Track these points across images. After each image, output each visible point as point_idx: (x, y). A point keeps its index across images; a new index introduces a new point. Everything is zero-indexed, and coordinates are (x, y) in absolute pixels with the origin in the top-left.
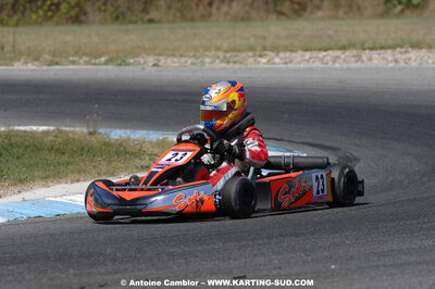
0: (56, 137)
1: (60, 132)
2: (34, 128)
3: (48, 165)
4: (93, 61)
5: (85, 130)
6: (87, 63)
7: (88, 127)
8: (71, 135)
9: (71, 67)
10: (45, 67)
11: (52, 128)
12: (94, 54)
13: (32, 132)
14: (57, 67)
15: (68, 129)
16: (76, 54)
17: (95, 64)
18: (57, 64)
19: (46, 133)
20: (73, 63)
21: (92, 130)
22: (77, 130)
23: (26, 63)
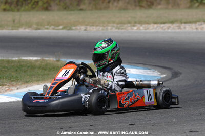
0: (41, 62)
1: (43, 60)
2: (31, 58)
3: (39, 75)
4: (56, 28)
5: (55, 59)
6: (53, 29)
7: (56, 58)
8: (48, 62)
9: (46, 31)
10: (34, 31)
11: (39, 58)
12: (57, 25)
13: (30, 60)
14: (39, 31)
15: (47, 59)
16: (48, 24)
17: (57, 29)
18: (39, 29)
19: (36, 61)
20: (47, 29)
21: (58, 59)
22: (51, 59)
23: (25, 29)
